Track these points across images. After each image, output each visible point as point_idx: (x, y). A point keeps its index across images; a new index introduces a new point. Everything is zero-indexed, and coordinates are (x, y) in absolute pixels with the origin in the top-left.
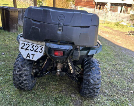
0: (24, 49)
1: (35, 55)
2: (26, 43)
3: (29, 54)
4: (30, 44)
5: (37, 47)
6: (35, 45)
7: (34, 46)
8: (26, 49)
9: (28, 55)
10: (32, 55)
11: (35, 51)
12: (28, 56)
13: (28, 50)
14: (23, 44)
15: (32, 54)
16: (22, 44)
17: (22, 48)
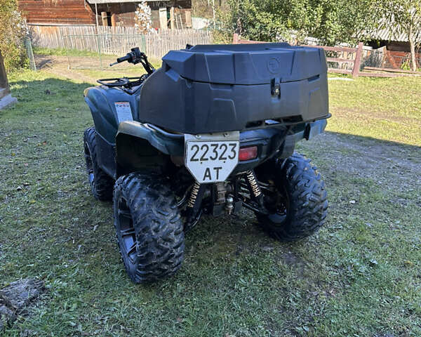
0: (198, 160)
1: (221, 168)
2: (201, 145)
3: (208, 170)
4: (209, 144)
5: (224, 148)
6: (220, 143)
7: (217, 145)
8: (202, 159)
9: (206, 173)
10: (216, 170)
11: (221, 158)
12: (208, 174)
13: (207, 159)
14: (195, 149)
15: (215, 168)
16: (192, 149)
17: (192, 160)
